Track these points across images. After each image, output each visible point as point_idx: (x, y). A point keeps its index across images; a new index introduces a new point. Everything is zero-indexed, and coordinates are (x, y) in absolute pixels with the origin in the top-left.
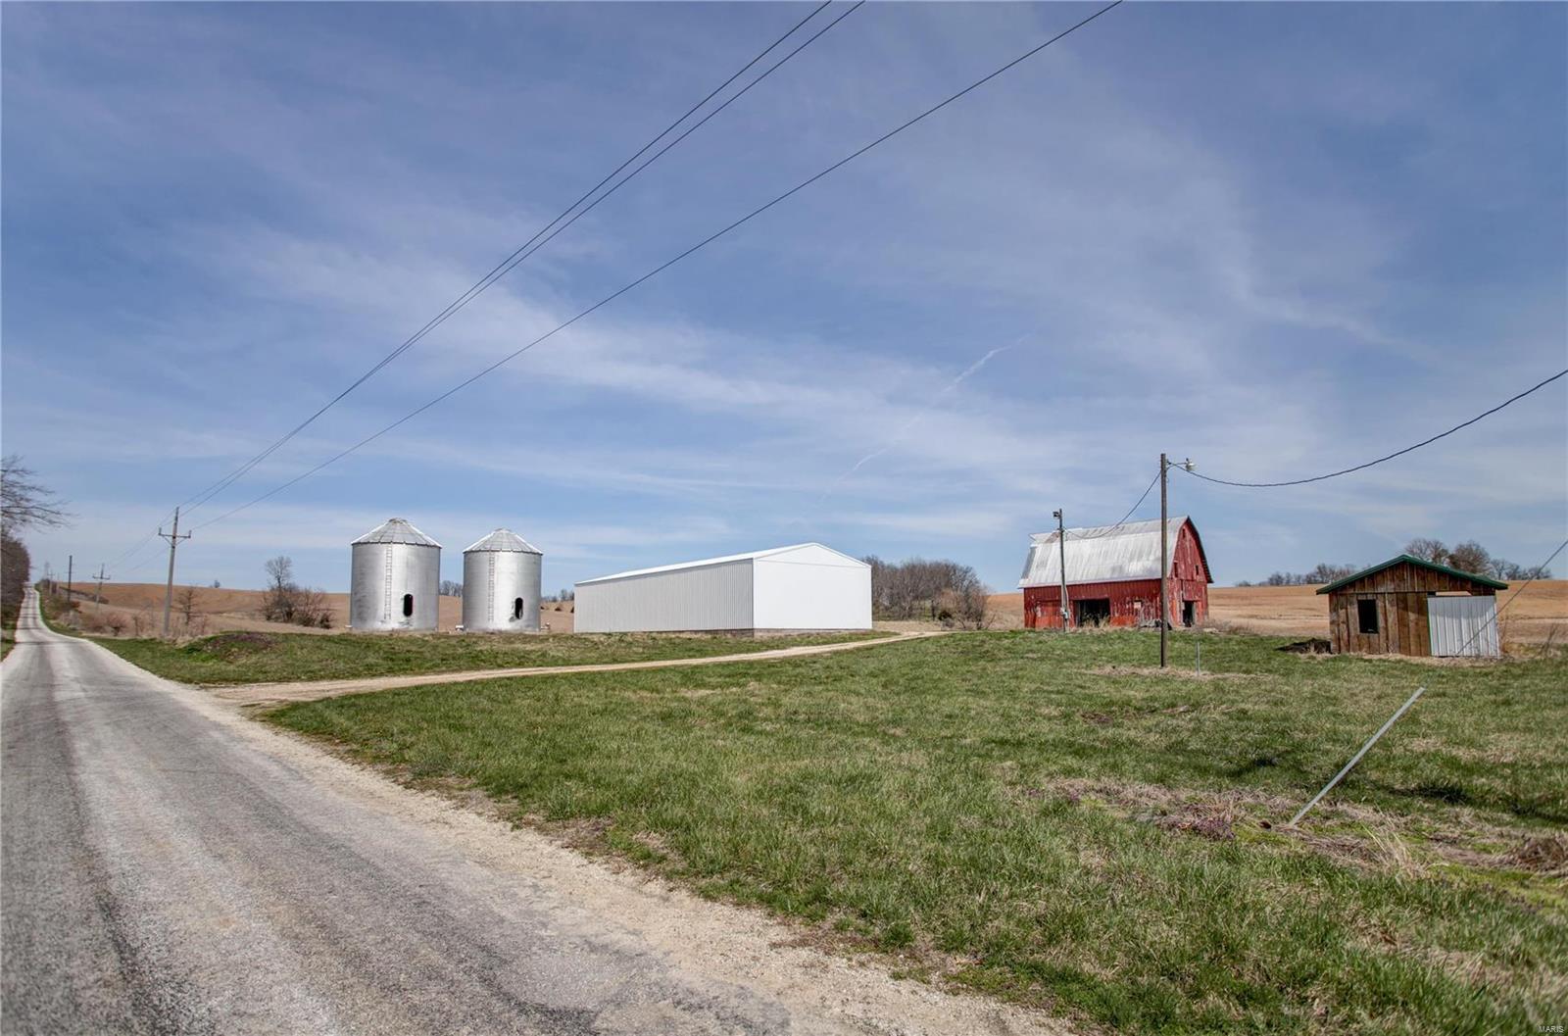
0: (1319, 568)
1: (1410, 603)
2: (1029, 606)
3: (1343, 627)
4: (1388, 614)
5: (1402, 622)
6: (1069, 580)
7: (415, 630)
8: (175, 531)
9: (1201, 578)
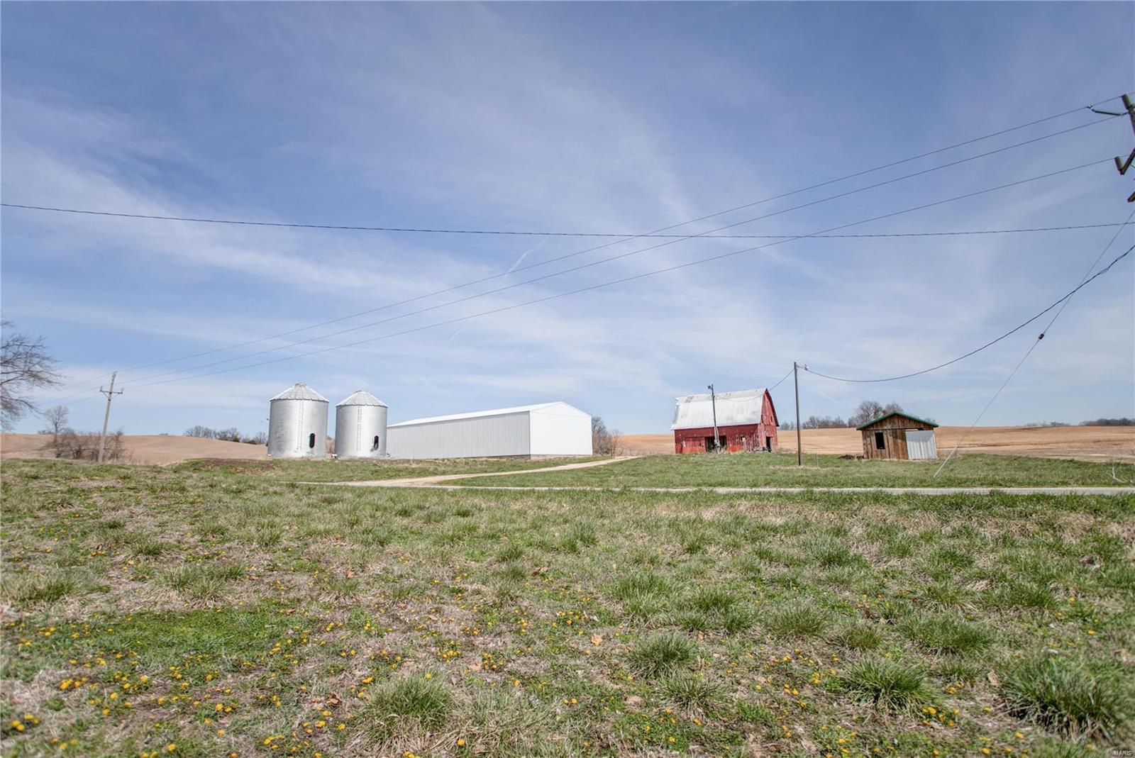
0: (811, 419)
1: (898, 434)
2: (678, 441)
3: (869, 446)
4: (888, 440)
5: (895, 444)
6: (719, 424)
7: (316, 457)
8: (112, 388)
9: (773, 424)
